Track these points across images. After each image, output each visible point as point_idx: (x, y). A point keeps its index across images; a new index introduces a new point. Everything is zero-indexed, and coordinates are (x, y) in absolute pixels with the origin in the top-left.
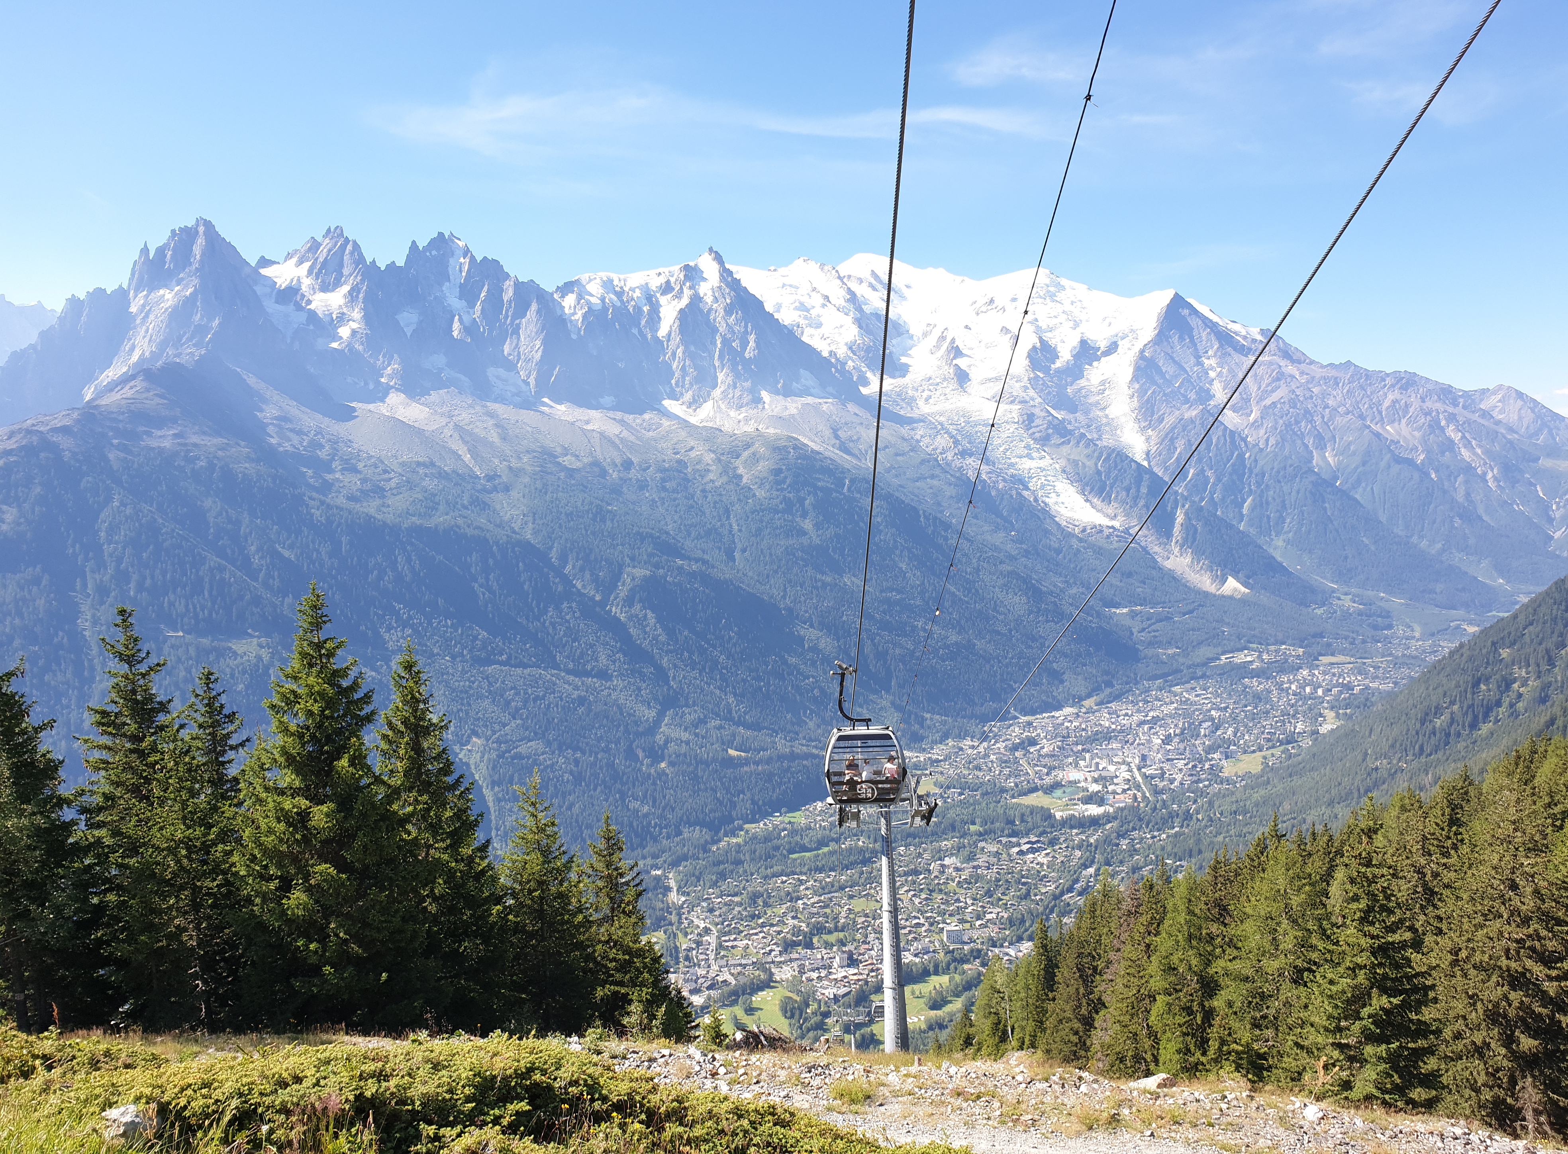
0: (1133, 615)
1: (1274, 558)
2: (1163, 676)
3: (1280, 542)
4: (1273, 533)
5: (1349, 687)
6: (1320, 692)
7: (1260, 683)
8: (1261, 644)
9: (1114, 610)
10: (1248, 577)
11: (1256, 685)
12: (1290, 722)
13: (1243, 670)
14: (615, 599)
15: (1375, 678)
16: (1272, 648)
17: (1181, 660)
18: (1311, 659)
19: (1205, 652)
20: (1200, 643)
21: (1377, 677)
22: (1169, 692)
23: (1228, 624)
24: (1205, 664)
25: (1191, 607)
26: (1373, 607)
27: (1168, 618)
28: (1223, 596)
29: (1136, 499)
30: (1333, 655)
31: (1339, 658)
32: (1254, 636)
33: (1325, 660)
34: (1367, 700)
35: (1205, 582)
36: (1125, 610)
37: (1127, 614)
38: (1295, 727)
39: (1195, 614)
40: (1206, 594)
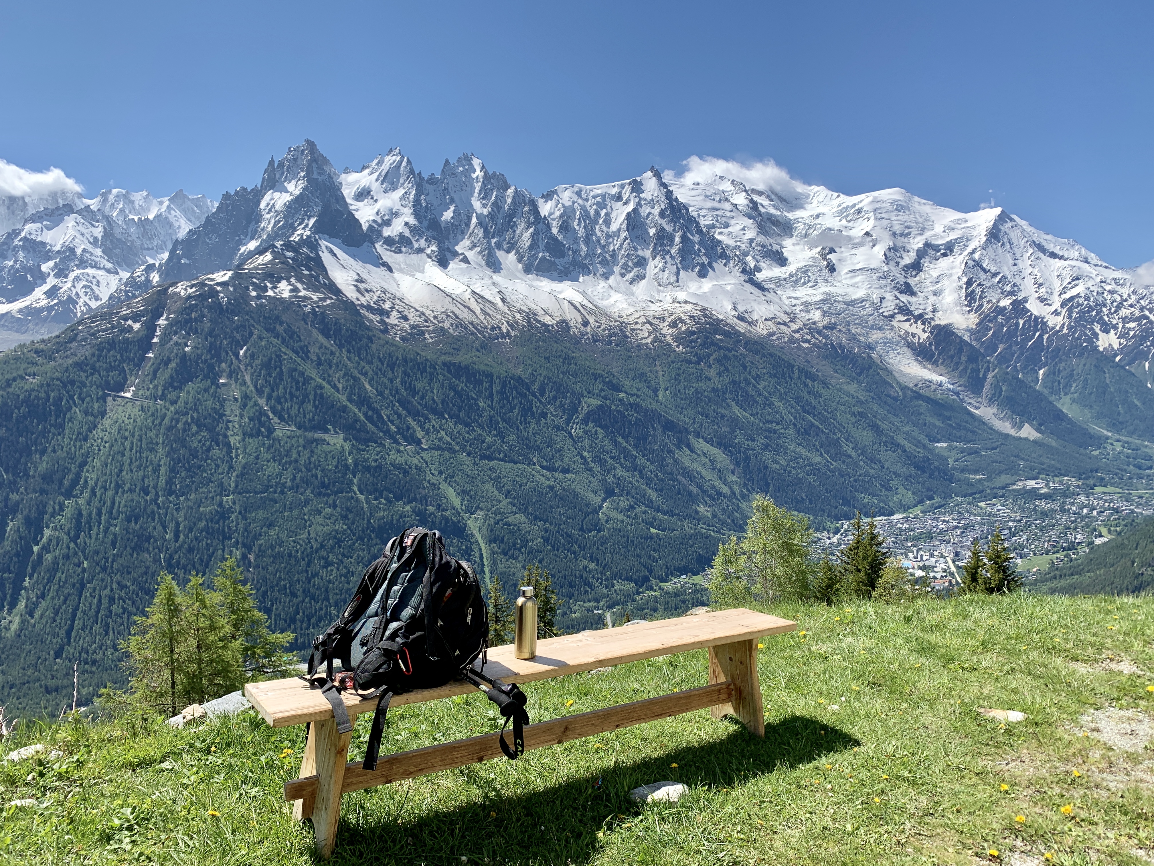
0: (950, 449)
1: (1061, 411)
2: (971, 494)
3: (1067, 399)
4: (1062, 393)
5: (1117, 511)
6: (1095, 513)
7: (1047, 504)
8: (1048, 475)
9: (936, 444)
10: (1040, 425)
11: (1044, 505)
12: (1071, 534)
13: (1034, 494)
14: (576, 418)
15: (1139, 505)
16: (1056, 479)
17: (986, 484)
18: (1088, 489)
19: (1004, 479)
20: (1001, 472)
21: (1141, 504)
22: (977, 506)
23: (1023, 459)
24: (1003, 488)
25: (995, 445)
26: (1139, 452)
27: (977, 452)
28: (1020, 438)
29: (957, 364)
30: (1105, 486)
31: (1110, 489)
32: (1043, 469)
33: (1097, 489)
34: (1133, 521)
35: (1006, 427)
36: (945, 445)
37: (946, 448)
38: (1075, 538)
39: (998, 450)
40: (1007, 436)
